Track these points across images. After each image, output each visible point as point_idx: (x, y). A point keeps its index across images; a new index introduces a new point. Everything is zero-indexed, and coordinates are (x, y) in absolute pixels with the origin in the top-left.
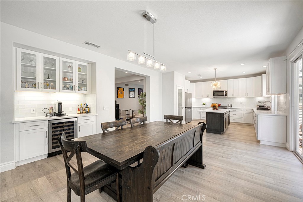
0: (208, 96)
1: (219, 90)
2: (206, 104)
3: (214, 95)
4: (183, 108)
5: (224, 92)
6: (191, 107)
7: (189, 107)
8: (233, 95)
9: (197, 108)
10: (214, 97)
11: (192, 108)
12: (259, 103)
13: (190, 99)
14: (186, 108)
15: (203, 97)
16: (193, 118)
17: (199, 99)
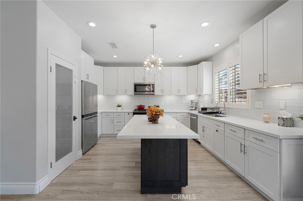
0: (125, 93)
1: (143, 82)
2: (122, 105)
3: (135, 91)
4: (75, 118)
5: (151, 85)
6: (97, 113)
7: (91, 114)
8: (162, 91)
9: (108, 114)
10: (136, 94)
11: (98, 115)
12: (192, 103)
13: (95, 97)
14: (83, 116)
15: (117, 93)
16: (99, 134)
17: (109, 96)
